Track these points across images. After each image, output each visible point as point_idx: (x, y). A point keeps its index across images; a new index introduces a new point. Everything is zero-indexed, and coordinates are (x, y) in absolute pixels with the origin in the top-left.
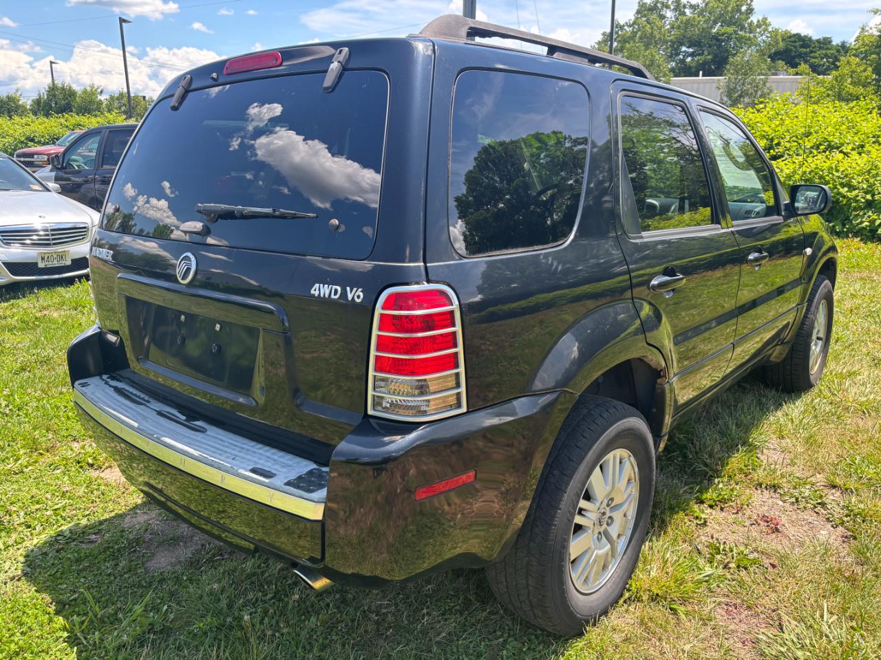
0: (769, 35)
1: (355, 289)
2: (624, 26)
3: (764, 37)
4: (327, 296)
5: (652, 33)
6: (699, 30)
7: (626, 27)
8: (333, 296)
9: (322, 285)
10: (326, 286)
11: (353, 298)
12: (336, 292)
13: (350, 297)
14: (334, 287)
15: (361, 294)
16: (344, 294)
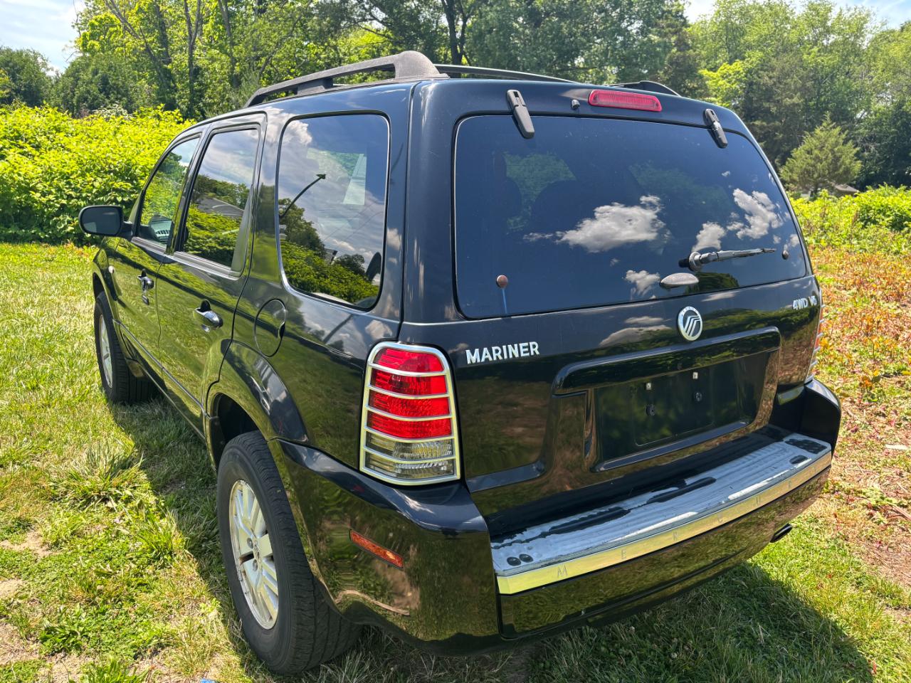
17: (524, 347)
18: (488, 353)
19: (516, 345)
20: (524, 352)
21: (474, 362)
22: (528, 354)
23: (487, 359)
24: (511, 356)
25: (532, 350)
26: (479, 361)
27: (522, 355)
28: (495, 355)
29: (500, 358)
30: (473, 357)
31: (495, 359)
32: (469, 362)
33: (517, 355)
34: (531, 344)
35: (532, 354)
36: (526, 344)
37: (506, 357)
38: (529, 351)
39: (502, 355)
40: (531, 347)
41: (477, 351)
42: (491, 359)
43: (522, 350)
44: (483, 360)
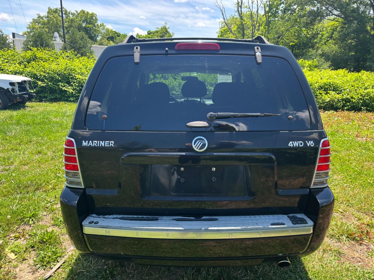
0: (105, 30)
1: (310, 141)
2: (43, 17)
3: (104, 31)
4: (297, 146)
5: (57, 22)
6: (77, 24)
7: (44, 18)
8: (300, 146)
9: (293, 142)
10: (296, 142)
11: (310, 145)
12: (301, 144)
13: (308, 145)
14: (300, 142)
15: (313, 143)
16: (305, 144)
17: (107, 143)
18: (91, 143)
19: (104, 142)
20: (107, 145)
21: (85, 145)
22: (109, 146)
23: (90, 145)
24: (101, 145)
25: (111, 144)
26: (87, 145)
27: (106, 145)
28: (94, 144)
29: (96, 145)
30: (85, 144)
31: (94, 145)
32: (83, 145)
33: (103, 145)
34: (111, 142)
35: (110, 146)
36: (109, 142)
37: (98, 145)
38: (109, 144)
39: (97, 144)
40: (111, 143)
41: (87, 141)
42: (92, 145)
43: (106, 144)
44: (89, 145)
